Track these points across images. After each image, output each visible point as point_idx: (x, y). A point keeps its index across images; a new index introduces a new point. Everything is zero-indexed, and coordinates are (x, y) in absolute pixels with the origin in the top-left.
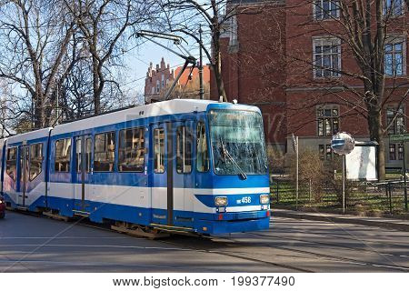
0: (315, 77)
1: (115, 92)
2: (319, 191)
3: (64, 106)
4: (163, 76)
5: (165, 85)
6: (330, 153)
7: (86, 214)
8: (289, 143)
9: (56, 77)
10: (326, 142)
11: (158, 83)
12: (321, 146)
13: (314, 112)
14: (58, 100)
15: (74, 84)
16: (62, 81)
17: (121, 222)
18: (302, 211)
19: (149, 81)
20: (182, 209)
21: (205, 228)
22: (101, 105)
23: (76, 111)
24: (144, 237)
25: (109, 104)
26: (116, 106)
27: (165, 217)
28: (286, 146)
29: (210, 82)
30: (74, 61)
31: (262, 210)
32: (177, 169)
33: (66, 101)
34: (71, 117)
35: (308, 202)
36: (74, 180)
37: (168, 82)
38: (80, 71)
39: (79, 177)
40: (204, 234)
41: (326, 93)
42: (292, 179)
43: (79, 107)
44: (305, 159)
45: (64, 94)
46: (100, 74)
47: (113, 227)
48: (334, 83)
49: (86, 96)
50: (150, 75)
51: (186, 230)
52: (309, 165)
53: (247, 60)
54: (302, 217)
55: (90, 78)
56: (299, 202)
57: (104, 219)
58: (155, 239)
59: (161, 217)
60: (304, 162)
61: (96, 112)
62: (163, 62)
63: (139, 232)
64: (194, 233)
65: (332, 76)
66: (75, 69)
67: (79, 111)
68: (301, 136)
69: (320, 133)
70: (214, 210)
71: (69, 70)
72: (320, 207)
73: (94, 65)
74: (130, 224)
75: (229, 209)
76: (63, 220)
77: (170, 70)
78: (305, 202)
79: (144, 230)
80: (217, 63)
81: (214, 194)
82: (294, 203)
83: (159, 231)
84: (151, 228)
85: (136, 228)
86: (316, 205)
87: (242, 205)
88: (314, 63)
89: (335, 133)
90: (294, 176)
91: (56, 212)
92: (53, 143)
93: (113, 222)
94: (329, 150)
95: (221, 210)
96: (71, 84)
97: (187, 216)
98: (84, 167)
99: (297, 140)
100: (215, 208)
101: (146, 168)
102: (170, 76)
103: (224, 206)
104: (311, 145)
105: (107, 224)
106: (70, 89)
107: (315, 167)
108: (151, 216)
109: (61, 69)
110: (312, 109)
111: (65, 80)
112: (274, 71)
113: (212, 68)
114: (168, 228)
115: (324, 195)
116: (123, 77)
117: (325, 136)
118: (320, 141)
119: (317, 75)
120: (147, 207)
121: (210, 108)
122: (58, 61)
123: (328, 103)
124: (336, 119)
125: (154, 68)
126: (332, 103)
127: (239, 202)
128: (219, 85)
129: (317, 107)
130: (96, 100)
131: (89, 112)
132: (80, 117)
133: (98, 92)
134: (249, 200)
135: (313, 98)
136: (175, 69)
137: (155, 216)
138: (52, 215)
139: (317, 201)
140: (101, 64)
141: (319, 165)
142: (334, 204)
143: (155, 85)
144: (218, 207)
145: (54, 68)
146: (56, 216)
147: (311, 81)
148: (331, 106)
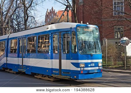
0: (114, 15)
1: (33, 21)
2: (115, 61)
3: (12, 27)
4: (52, 14)
5: (53, 18)
6: (120, 45)
7: (24, 71)
8: (103, 41)
9: (9, 15)
10: (118, 41)
11: (50, 17)
12: (116, 43)
13: (113, 29)
14: (10, 24)
15: (16, 17)
16: (11, 16)
17: (39, 74)
18: (109, 69)
19: (47, 16)
20: (65, 69)
21: (75, 77)
22: (27, 26)
23: (17, 29)
24: (49, 80)
25: (31, 26)
26: (34, 26)
27: (58, 72)
28: (102, 42)
29: (72, 17)
30: (16, 8)
31: (99, 69)
32: (63, 52)
33: (13, 24)
34: (15, 31)
35: (111, 65)
36: (18, 57)
37: (54, 17)
38: (19, 12)
39: (21, 55)
40: (75, 79)
41: (118, 21)
42: (105, 56)
43: (18, 27)
44: (110, 48)
45: (12, 21)
46: (27, 13)
47: (35, 76)
48: (121, 17)
49: (21, 22)
50: (47, 14)
51: (67, 77)
52: (111, 50)
53: (86, 8)
54: (109, 71)
55: (23, 15)
56: (107, 65)
57: (32, 73)
58: (54, 81)
59: (56, 72)
60: (110, 49)
61: (25, 29)
62: (52, 9)
63: (47, 78)
64: (71, 79)
65: (121, 14)
66: (17, 11)
67: (18, 28)
68: (108, 38)
69: (116, 37)
70: (79, 69)
71: (14, 12)
72: (116, 67)
73: (24, 10)
74: (43, 75)
75: (86, 69)
76: (14, 73)
77: (55, 12)
78: (110, 65)
79: (49, 77)
80: (74, 9)
81: (79, 62)
82: (106, 65)
83: (55, 78)
84: (52, 77)
85: (45, 77)
86: (114, 66)
87: (91, 67)
88: (113, 9)
89: (122, 37)
90: (106, 55)
91: (11, 70)
92: (10, 41)
93: (35, 74)
94: (119, 44)
95: (82, 69)
96: (15, 17)
97: (67, 72)
98: (23, 51)
99: (106, 40)
100: (79, 68)
101: (50, 52)
102: (55, 14)
103: (84, 67)
104: (112, 42)
105: (33, 75)
106: (15, 19)
107: (114, 51)
108: (52, 72)
109: (11, 12)
110: (113, 28)
111: (13, 16)
112: (97, 12)
113: (72, 11)
114: (59, 77)
115: (117, 62)
116: (36, 15)
117: (118, 39)
118: (116, 41)
119: (115, 14)
120: (50, 68)
121: (77, 26)
122: (10, 8)
123: (119, 25)
124: (122, 32)
125: (49, 11)
126: (120, 25)
127: (89, 65)
128: (75, 18)
129: (115, 27)
130: (25, 24)
131: (22, 29)
132: (19, 31)
133: (26, 21)
134: (94, 65)
135: (113, 23)
136: (57, 11)
137: (53, 72)
138: (9, 71)
139: (115, 65)
140: (27, 10)
141: (116, 50)
142: (121, 66)
143: (49, 18)
144: (81, 68)
145: (8, 11)
146: (11, 71)
147: (112, 16)
148: (120, 27)
